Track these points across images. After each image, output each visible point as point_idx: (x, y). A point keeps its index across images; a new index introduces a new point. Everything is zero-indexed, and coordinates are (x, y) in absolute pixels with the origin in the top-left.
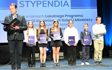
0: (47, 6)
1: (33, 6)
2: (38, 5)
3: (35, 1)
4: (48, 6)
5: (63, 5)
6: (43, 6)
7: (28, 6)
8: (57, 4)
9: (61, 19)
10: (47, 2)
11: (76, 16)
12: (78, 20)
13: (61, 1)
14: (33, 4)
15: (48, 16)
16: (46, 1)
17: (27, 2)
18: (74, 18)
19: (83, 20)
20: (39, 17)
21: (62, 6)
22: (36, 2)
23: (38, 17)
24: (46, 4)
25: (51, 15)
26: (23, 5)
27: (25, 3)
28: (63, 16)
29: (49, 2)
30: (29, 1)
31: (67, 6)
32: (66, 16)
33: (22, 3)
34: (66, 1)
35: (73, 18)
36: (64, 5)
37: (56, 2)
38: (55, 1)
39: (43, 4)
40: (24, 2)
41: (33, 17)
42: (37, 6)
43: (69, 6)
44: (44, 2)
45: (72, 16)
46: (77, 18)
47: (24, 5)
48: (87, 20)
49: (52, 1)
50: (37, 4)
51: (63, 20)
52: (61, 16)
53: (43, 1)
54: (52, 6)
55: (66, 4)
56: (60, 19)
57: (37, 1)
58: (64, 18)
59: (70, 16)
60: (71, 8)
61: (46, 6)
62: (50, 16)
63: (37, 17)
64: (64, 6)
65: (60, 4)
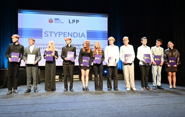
5: (80, 36)
7: (51, 36)
8: (76, 35)
10: (67, 34)
11: (91, 45)
13: (79, 33)
14: (56, 35)
17: (51, 32)
20: (61, 45)
26: (47, 35)
27: (49, 34)
28: (80, 45)
29: (69, 33)
33: (46, 33)
34: (83, 33)
36: (82, 36)
38: (74, 33)
39: (64, 34)
40: (48, 32)
42: (59, 36)
43: (85, 37)
50: (59, 34)
54: (72, 36)
57: (59, 32)
58: (81, 47)
60: (87, 39)
63: (59, 45)
65: (78, 35)
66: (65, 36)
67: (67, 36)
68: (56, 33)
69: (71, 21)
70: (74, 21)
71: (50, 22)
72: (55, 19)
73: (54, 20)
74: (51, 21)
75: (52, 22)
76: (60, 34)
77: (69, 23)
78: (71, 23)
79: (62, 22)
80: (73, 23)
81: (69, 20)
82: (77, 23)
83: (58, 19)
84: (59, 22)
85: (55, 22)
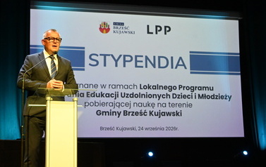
0: (144, 66)
1: (116, 66)
2: (127, 63)
3: (121, 56)
4: (146, 67)
5: (174, 66)
6: (136, 66)
7: (105, 65)
8: (163, 62)
9: (171, 94)
10: (143, 59)
11: (200, 88)
12: (203, 96)
13: (172, 58)
14: (116, 61)
15: (145, 87)
16: (142, 56)
17: (105, 56)
18: (197, 92)
19: (213, 97)
20: (128, 87)
21: (172, 68)
23: (126, 87)
24: (142, 61)
25: (152, 84)
26: (95, 63)
27: (101, 59)
28: (175, 88)
29: (147, 58)
30: (109, 55)
31: (183, 67)
32: (180, 87)
33: (93, 57)
34: (181, 58)
35: (193, 93)
36: (178, 65)
37: (161, 59)
38: (159, 57)
39: (136, 61)
40: (97, 55)
41: (116, 86)
42: (124, 66)
43: (186, 68)
44: (139, 59)
45: (193, 89)
46: (201, 93)
47: (98, 62)
48: (222, 97)
49: (154, 57)
50: (125, 61)
51: (175, 96)
52: (171, 88)
53: (136, 56)
54: (154, 66)
55: (181, 63)
56: (169, 93)
57: (125, 56)
58: (177, 92)
59: (188, 88)
60: (191, 73)
61: (142, 67)
62: (149, 87)
63: (124, 87)
64: (176, 68)
65: (170, 62)
66: (139, 64)
67: (143, 64)
68: (116, 59)
70: (158, 29)
71: (101, 30)
72: (115, 24)
73: (112, 27)
74: (104, 29)
75: (108, 30)
76: (126, 59)
77: (148, 33)
78: (152, 33)
79: (130, 30)
80: (157, 33)
81: (148, 26)
82: (165, 34)
83: (122, 24)
84: (123, 30)
85: (115, 30)
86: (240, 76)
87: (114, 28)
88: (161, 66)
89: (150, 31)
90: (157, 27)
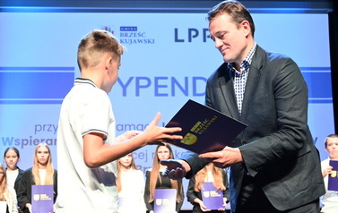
0: (170, 93)
1: (124, 94)
2: (141, 90)
3: (131, 78)
4: (173, 94)
6: (157, 94)
8: (201, 87)
10: (168, 82)
14: (125, 87)
16: (166, 78)
22: (134, 81)
23: (140, 127)
24: (166, 86)
29: (174, 81)
37: (198, 81)
38: (195, 79)
39: (157, 86)
41: (123, 127)
42: (137, 94)
44: (161, 82)
49: (186, 79)
50: (138, 87)
53: (157, 79)
54: (185, 93)
57: (138, 79)
61: (166, 95)
63: (136, 128)
66: (161, 91)
67: (168, 90)
68: (125, 83)
69: (183, 35)
70: (193, 33)
72: (123, 29)
76: (140, 83)
77: (177, 40)
78: (183, 41)
79: (147, 38)
80: (190, 41)
81: (176, 30)
82: (205, 41)
83: (135, 29)
84: (136, 39)
85: (123, 38)
86: (332, 105)
87: (122, 35)
88: (198, 92)
89: (179, 38)
90: (190, 30)
